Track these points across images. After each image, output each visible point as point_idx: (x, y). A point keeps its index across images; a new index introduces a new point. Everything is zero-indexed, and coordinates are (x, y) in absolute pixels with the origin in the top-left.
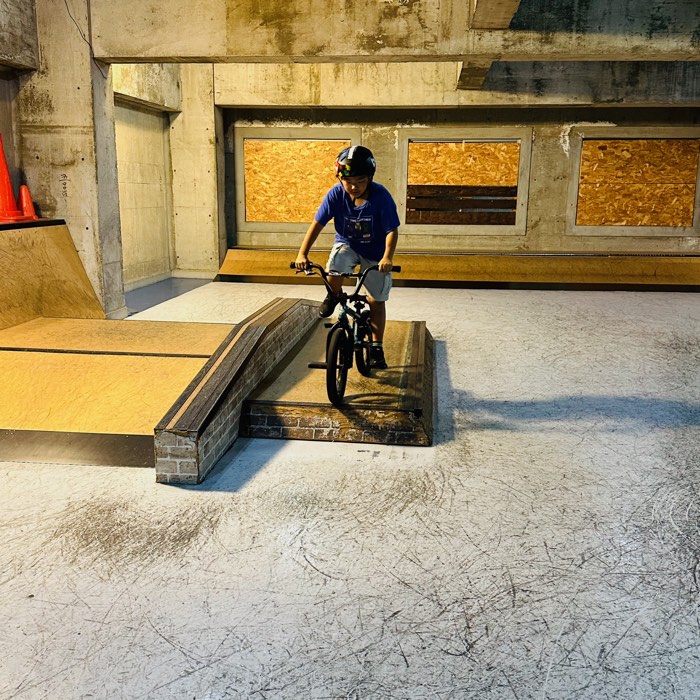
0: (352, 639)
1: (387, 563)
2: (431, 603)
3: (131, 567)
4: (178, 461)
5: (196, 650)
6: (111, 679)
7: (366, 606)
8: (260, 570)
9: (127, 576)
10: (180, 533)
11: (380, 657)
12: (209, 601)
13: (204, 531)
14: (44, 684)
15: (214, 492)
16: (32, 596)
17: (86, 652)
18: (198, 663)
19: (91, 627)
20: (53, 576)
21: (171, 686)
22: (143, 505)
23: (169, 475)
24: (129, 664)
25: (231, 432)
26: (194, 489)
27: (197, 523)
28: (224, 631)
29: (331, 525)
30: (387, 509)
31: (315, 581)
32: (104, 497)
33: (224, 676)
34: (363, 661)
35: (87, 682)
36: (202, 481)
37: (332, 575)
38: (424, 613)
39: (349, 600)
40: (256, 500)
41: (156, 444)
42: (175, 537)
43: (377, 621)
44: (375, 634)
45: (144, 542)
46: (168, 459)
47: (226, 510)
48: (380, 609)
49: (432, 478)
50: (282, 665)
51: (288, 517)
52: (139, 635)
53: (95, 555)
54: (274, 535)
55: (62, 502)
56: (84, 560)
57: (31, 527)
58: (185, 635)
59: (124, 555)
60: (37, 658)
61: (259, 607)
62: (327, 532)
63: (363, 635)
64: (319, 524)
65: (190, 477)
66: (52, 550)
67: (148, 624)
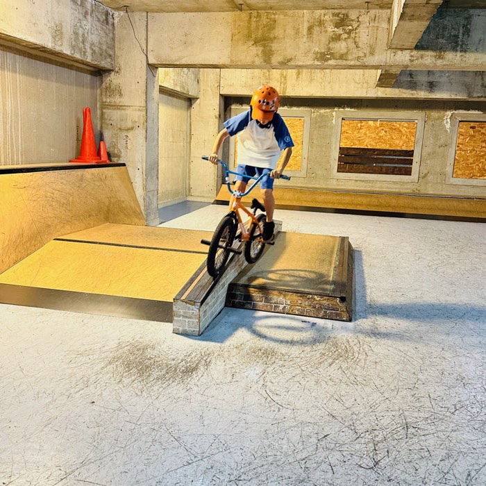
0: (297, 451)
1: (320, 401)
2: (350, 431)
3: (155, 388)
4: (187, 320)
5: (194, 448)
6: (140, 462)
7: (306, 428)
8: (236, 397)
9: (153, 394)
10: (186, 368)
11: (315, 465)
12: (204, 415)
13: (202, 368)
14: (98, 462)
15: (208, 342)
16: (93, 402)
17: (125, 443)
18: (195, 457)
19: (129, 426)
20: (107, 390)
21: (178, 471)
22: (165, 347)
23: (181, 329)
24: (152, 454)
25: (221, 303)
26: (196, 339)
27: (197, 362)
28: (212, 437)
29: (284, 371)
30: (321, 363)
31: (273, 409)
32: (141, 340)
33: (212, 468)
34: (303, 467)
35: (125, 464)
36: (202, 335)
37: (284, 406)
38: (345, 437)
39: (295, 423)
40: (235, 350)
41: (174, 309)
42: (183, 370)
43: (314, 440)
44: (312, 449)
45: (164, 372)
46: (181, 318)
47: (216, 354)
48: (315, 432)
49: (352, 344)
50: (250, 464)
51: (255, 363)
52: (158, 435)
53: (133, 378)
54: (246, 374)
55: (115, 341)
56: (126, 381)
57: (95, 357)
58: (188, 437)
59: (152, 379)
60: (94, 444)
61: (235, 423)
62: (281, 375)
63: (303, 449)
64: (276, 369)
65: (194, 331)
66: (107, 373)
67: (164, 427)
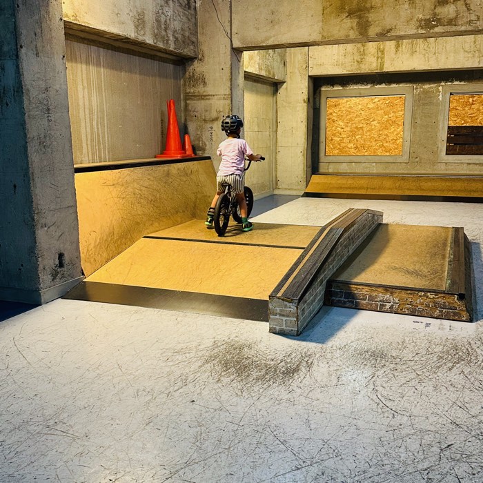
0: (417, 460)
1: (441, 408)
2: (478, 441)
3: (256, 389)
4: (284, 319)
5: (302, 453)
6: (246, 465)
7: (426, 437)
8: (344, 401)
9: (253, 395)
10: (287, 369)
11: (439, 477)
12: (310, 419)
13: (303, 369)
14: (202, 462)
15: (308, 343)
16: (193, 401)
17: (228, 444)
18: (304, 462)
19: (231, 427)
20: (206, 389)
21: (287, 475)
22: (262, 347)
23: (278, 328)
24: (257, 456)
25: (319, 301)
26: (295, 339)
27: (298, 363)
28: (321, 441)
29: (396, 375)
30: (439, 367)
31: (386, 415)
32: (236, 339)
33: (323, 474)
34: (426, 477)
35: (230, 465)
36: (299, 334)
37: (399, 412)
38: (472, 448)
39: (413, 431)
40: (338, 351)
41: (270, 307)
42: (284, 371)
43: (436, 449)
44: (434, 459)
45: (263, 372)
46: (278, 317)
47: (318, 356)
48: (437, 441)
49: (474, 346)
50: (365, 472)
51: (362, 366)
52: (263, 437)
53: (232, 377)
54: (354, 377)
55: (211, 340)
56: (225, 380)
57: (192, 355)
58: (294, 441)
59: (251, 380)
60: (197, 444)
61: (346, 428)
62: (393, 379)
63: (425, 458)
64: (387, 373)
65: (292, 330)
66: (205, 371)
67: (268, 429)
